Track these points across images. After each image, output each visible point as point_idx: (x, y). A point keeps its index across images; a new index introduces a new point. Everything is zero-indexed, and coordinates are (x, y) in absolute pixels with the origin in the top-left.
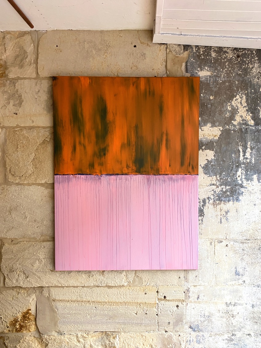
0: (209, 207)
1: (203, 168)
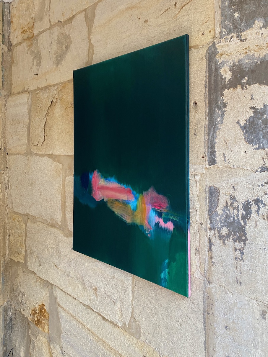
0: (258, 223)
1: (244, 128)
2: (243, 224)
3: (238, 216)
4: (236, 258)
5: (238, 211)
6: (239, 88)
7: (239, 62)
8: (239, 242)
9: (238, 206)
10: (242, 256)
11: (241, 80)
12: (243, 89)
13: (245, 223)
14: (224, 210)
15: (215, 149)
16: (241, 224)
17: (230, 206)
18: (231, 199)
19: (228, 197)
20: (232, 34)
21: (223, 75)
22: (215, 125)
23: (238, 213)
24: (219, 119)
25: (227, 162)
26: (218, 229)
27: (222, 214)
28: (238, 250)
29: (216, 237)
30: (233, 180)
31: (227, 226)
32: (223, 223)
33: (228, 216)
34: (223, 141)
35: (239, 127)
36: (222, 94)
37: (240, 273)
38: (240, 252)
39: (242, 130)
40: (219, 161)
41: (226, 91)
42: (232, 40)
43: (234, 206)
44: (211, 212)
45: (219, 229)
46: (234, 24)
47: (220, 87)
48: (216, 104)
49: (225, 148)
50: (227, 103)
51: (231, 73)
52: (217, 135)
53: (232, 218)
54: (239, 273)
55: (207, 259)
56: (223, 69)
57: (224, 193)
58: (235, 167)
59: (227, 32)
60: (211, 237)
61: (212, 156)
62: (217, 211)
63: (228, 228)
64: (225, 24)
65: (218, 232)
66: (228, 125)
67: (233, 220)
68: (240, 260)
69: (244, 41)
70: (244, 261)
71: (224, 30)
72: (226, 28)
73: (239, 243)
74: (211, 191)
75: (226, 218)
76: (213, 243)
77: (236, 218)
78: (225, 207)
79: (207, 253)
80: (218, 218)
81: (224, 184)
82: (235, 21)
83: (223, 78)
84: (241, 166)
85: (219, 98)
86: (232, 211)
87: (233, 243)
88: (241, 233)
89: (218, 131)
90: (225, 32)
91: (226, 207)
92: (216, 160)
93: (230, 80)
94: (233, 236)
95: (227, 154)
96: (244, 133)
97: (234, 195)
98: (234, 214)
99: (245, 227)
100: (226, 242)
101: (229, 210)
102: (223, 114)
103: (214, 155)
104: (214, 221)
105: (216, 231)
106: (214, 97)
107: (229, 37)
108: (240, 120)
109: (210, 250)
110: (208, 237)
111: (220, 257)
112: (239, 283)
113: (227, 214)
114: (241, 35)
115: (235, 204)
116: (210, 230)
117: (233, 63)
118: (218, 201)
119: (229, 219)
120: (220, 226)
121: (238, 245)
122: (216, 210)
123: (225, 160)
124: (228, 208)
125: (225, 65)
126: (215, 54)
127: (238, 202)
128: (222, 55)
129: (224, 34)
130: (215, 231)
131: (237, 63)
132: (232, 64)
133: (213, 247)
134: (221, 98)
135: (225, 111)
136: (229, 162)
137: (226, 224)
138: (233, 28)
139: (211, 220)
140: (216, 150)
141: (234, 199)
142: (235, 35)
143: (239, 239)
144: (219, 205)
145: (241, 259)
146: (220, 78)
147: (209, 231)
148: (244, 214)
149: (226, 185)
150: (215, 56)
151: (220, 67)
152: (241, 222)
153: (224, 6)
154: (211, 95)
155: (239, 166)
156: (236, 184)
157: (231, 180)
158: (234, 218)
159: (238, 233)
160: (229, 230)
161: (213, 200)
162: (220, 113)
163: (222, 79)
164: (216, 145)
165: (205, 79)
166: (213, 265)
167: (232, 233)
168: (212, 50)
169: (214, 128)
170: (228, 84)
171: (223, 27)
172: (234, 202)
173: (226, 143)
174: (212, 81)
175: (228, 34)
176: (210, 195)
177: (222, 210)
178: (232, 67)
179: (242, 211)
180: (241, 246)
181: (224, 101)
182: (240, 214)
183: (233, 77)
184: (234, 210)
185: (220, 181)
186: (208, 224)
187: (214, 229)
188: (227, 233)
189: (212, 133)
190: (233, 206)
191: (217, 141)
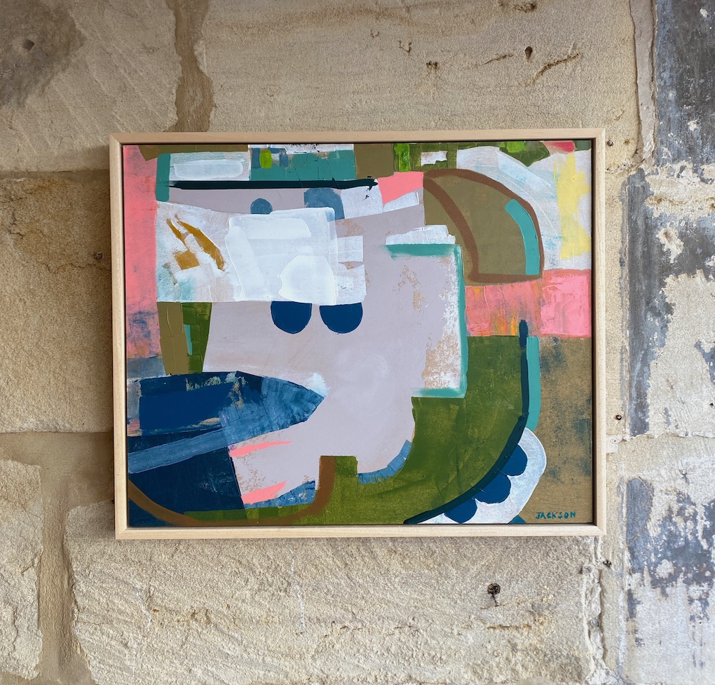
1: (710, 357)
2: (705, 547)
3: (694, 533)
4: (692, 618)
5: (695, 522)
6: (699, 274)
7: (699, 222)
8: (699, 583)
9: (696, 513)
10: (704, 610)
11: (704, 259)
12: (707, 278)
13: (711, 544)
14: (663, 526)
15: (646, 399)
16: (702, 547)
17: (676, 516)
18: (679, 501)
19: (672, 497)
20: (684, 163)
21: (664, 245)
22: (647, 349)
23: (695, 527)
24: (656, 337)
25: (672, 426)
26: (649, 566)
27: (660, 535)
28: (696, 601)
29: (644, 586)
30: (685, 461)
31: (672, 556)
32: (661, 553)
33: (673, 537)
34: (666, 383)
35: (699, 355)
36: (663, 284)
37: (701, 645)
38: (701, 603)
39: (707, 361)
40: (654, 425)
41: (669, 280)
42: (682, 174)
43: (687, 515)
44: (632, 534)
45: (652, 568)
46: (687, 142)
47: (657, 267)
48: (648, 303)
49: (669, 396)
50: (674, 305)
51: (682, 243)
52: (651, 370)
53: (682, 539)
54: (699, 644)
55: (623, 637)
56: (663, 230)
57: (664, 490)
58: (690, 435)
59: (673, 155)
60: (633, 587)
61: (640, 415)
62: (647, 530)
63: (673, 560)
64: (667, 137)
65: (650, 573)
66: (676, 350)
67: (683, 543)
68: (701, 618)
69: (709, 183)
70: (708, 619)
71: (666, 150)
72: (670, 146)
73: (698, 586)
74: (632, 489)
75: (668, 542)
76: (639, 600)
77: (690, 537)
78: (665, 519)
79: (623, 624)
80: (649, 545)
81: (663, 472)
82: (689, 136)
83: (665, 250)
84: (702, 432)
85: (654, 291)
86: (681, 525)
87: (685, 590)
88: (702, 565)
89: (653, 361)
90: (667, 154)
91: (669, 518)
92: (648, 424)
93: (679, 257)
94: (684, 575)
95: (674, 410)
96: (710, 366)
97: (686, 491)
98: (687, 530)
99: (710, 553)
100: (668, 590)
101: (675, 524)
102: (664, 327)
103: (643, 412)
104: (639, 552)
105: (645, 572)
106: (644, 288)
107: (677, 167)
108: (703, 341)
109: (632, 614)
110: (626, 589)
111: (654, 624)
112: (698, 666)
113: (670, 532)
114: (703, 170)
115: (689, 510)
116: (630, 574)
117: (686, 223)
118: (650, 509)
119: (675, 542)
120: (653, 560)
121: (695, 590)
122: (644, 530)
123: (668, 423)
124: (673, 519)
125: (668, 224)
126: (645, 196)
127: (694, 504)
128: (660, 200)
129: (666, 157)
130: (643, 573)
131: (694, 225)
132: (683, 224)
133: (639, 608)
134: (661, 292)
135: (668, 321)
136: (677, 427)
137: (669, 553)
138: (686, 152)
139: (634, 552)
140: (649, 401)
141: (686, 501)
142: (690, 166)
143: (699, 579)
144: (651, 516)
145: (702, 615)
146: (656, 249)
147: (628, 577)
148: (708, 526)
149: (668, 474)
150: (643, 201)
151: (657, 225)
152: (702, 543)
153: (665, 99)
154: (637, 284)
155: (697, 433)
156: (691, 469)
157: (680, 462)
158: (686, 538)
159: (696, 565)
160: (675, 565)
161: (638, 508)
162: (657, 324)
163: (663, 253)
164: (650, 391)
165: (620, 245)
166: (639, 645)
167: (683, 568)
168: (637, 186)
169: (645, 355)
170: (676, 265)
171: (662, 143)
172: (687, 506)
173: (672, 388)
174: (639, 254)
175: (674, 160)
176: (630, 500)
177: (660, 526)
178: (684, 231)
179: (703, 521)
180: (703, 590)
181: (667, 300)
182: (700, 528)
183: (686, 251)
184: (686, 522)
185: (653, 466)
186: (626, 562)
187: (641, 570)
188: (671, 571)
189: (638, 366)
190: (684, 514)
191: (650, 382)
